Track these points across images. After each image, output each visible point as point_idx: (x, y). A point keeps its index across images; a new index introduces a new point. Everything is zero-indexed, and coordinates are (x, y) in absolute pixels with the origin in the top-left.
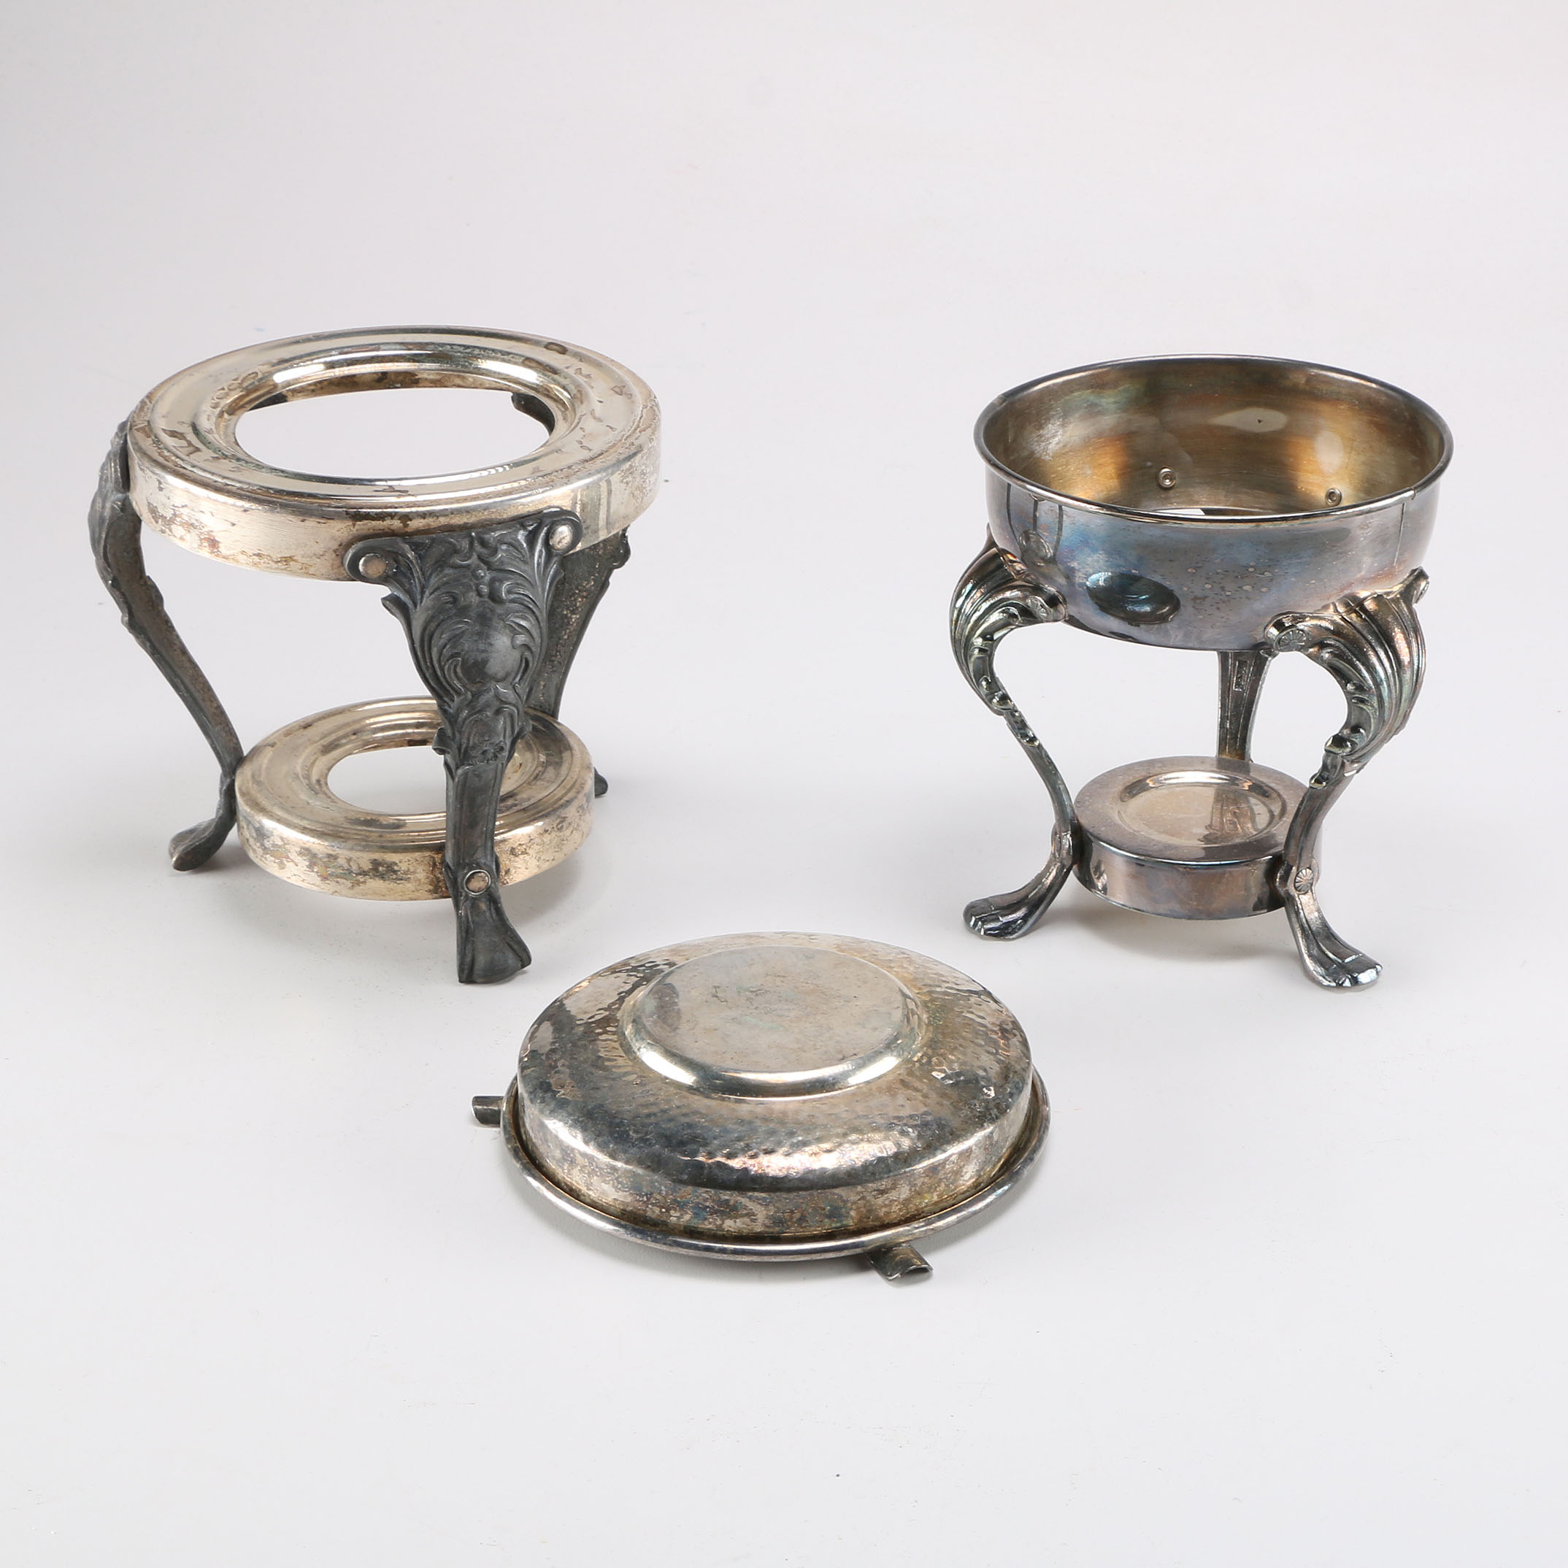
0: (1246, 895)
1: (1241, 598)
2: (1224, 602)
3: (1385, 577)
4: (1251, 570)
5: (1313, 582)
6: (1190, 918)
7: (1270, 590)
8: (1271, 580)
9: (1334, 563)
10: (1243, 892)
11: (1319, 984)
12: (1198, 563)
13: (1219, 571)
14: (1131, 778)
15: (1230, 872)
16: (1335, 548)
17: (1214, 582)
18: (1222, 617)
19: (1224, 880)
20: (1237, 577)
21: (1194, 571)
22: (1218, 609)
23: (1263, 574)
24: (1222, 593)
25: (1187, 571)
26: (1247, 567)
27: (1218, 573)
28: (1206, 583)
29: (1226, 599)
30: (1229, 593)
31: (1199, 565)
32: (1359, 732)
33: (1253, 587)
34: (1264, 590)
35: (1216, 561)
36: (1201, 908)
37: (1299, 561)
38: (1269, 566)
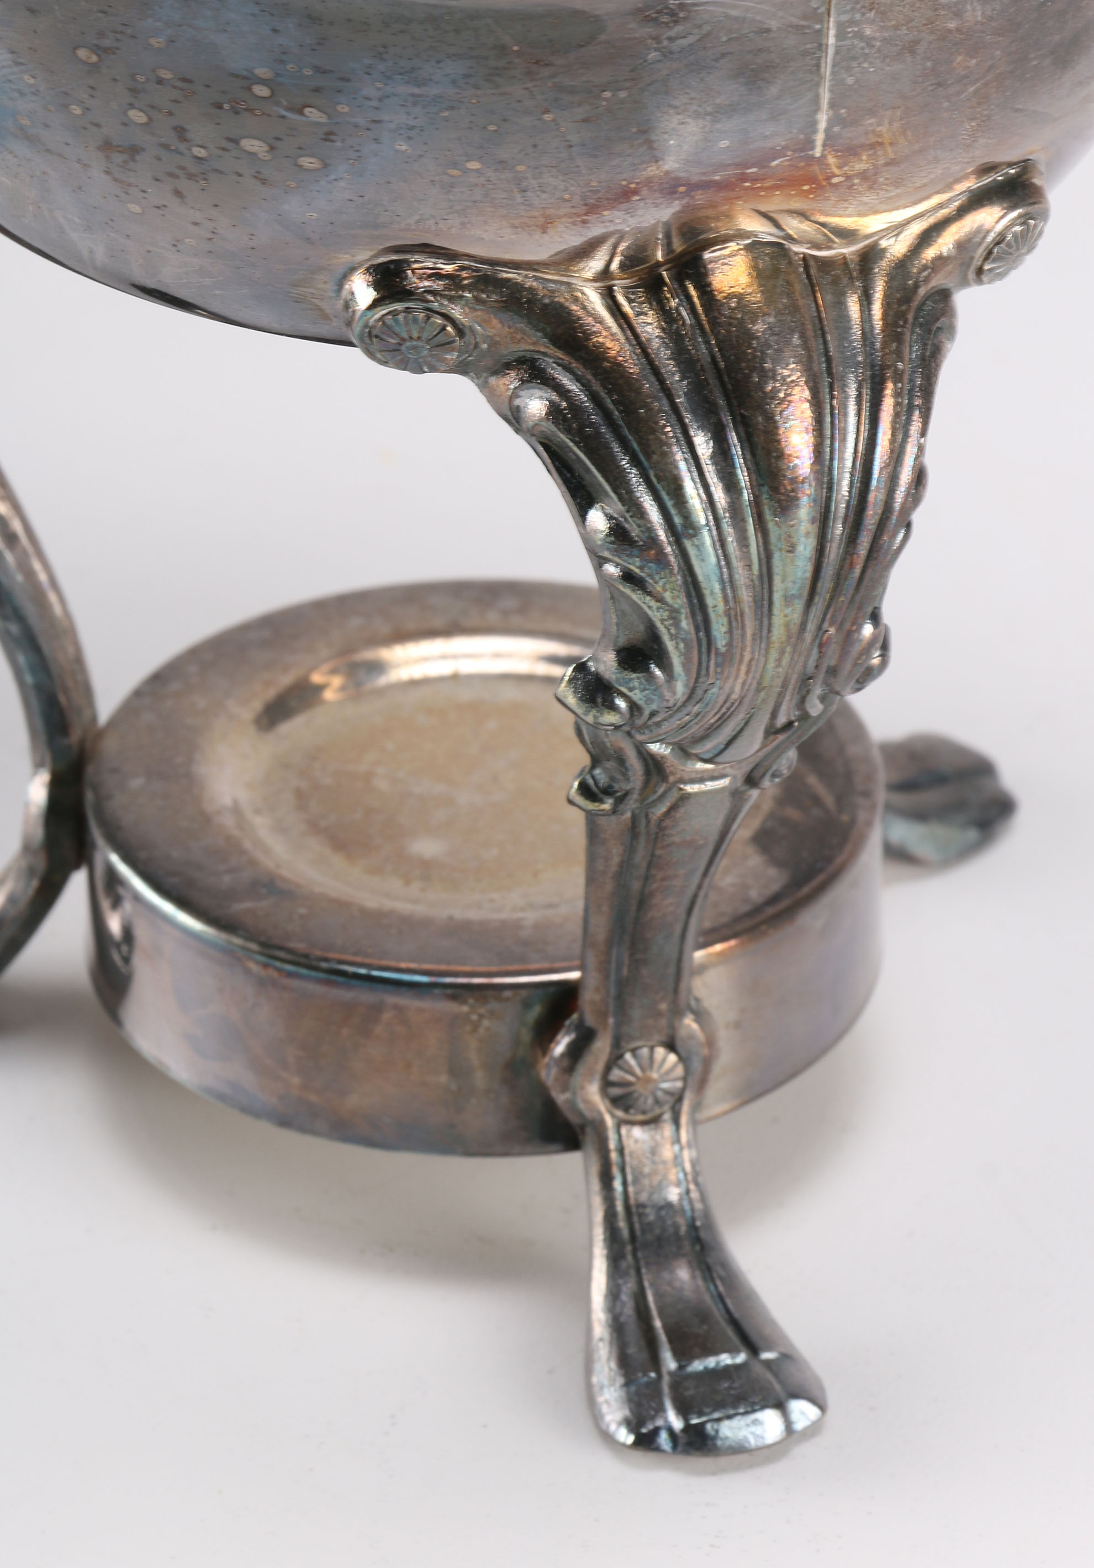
0: (454, 1087)
1: (239, 174)
2: (191, 176)
4: (261, 91)
6: (284, 1122)
7: (326, 166)
8: (328, 137)
9: (547, 117)
10: (443, 1079)
12: (101, 34)
13: (166, 75)
15: (396, 1007)
16: (545, 71)
17: (152, 106)
18: (196, 224)
19: (379, 1029)
20: (220, 107)
21: (94, 58)
23: (301, 112)
24: (182, 147)
25: (75, 48)
26: (249, 80)
27: (160, 82)
28: (132, 106)
29: (193, 168)
30: (201, 153)
31: (106, 43)
32: (647, 670)
33: (271, 148)
34: (306, 162)
35: (153, 41)
36: (313, 1098)
37: (416, 91)
38: (317, 90)
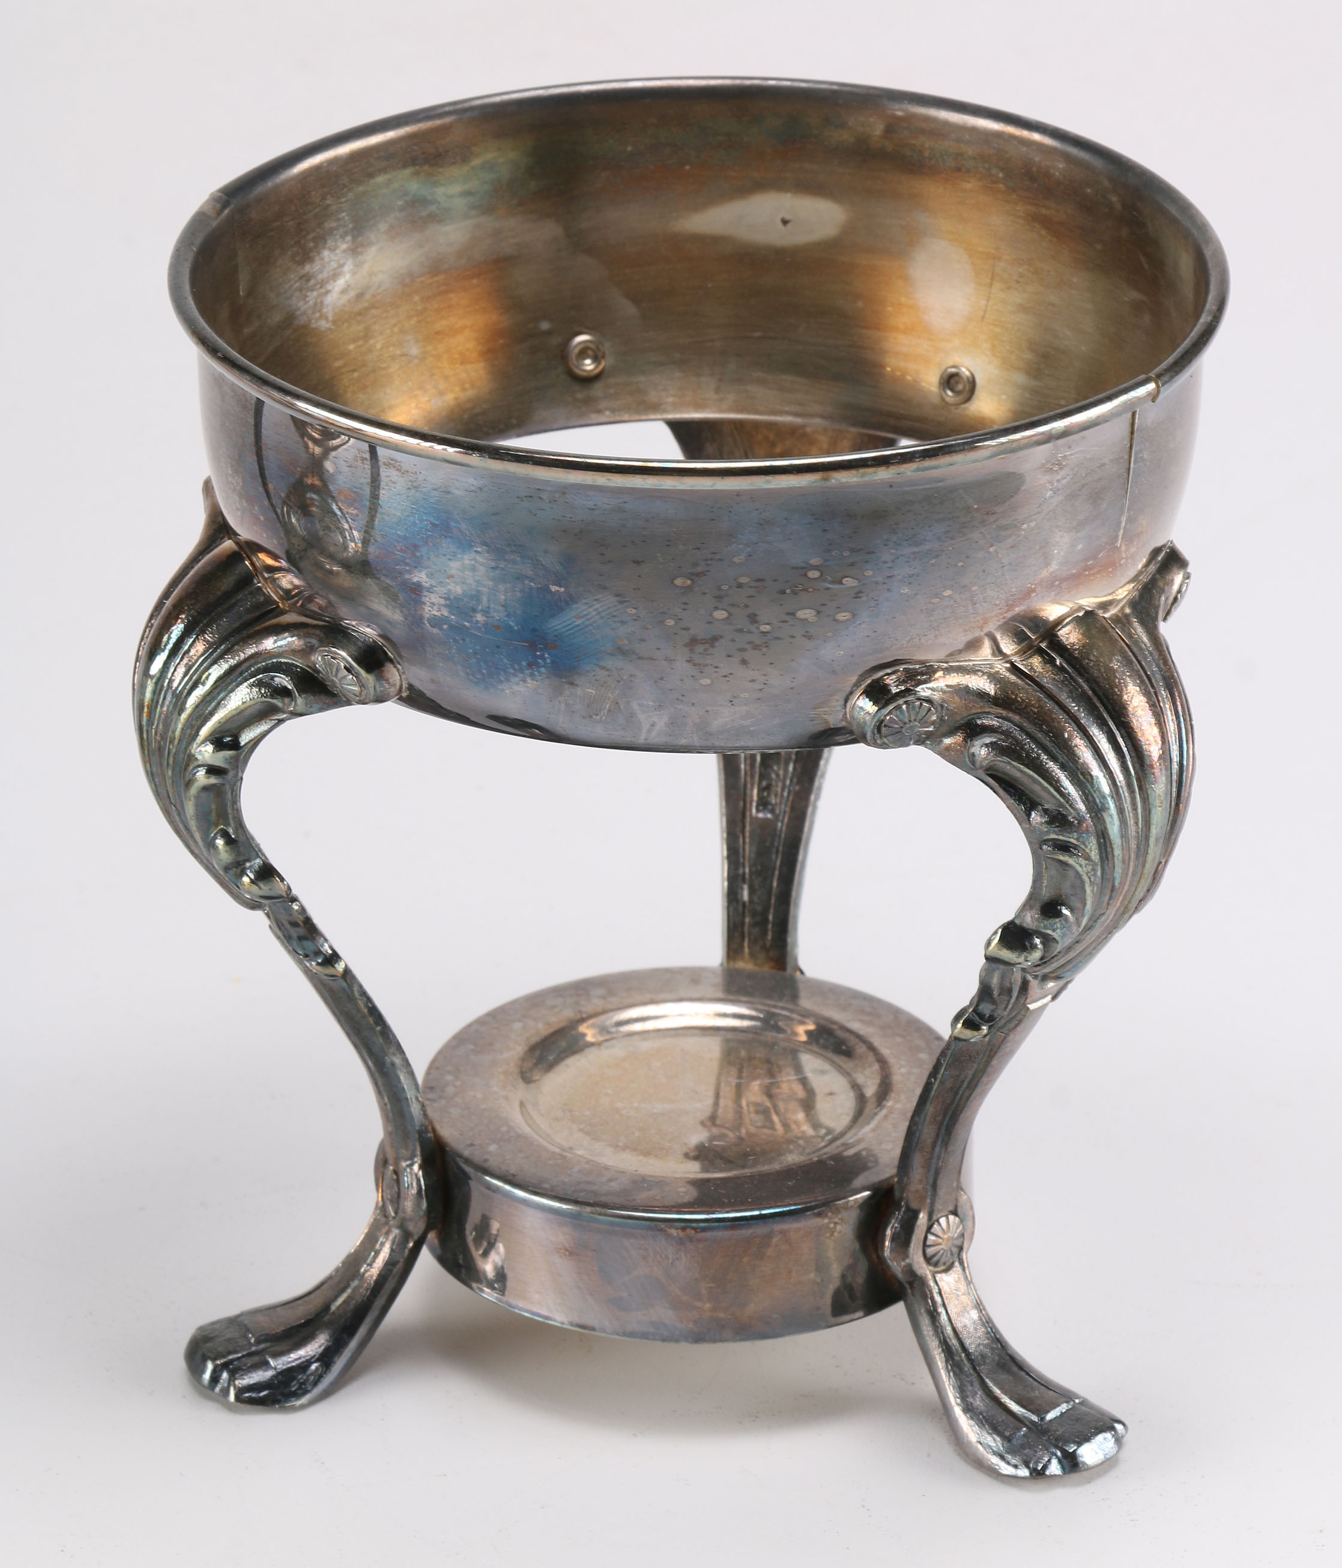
0: (819, 1280)
1: (793, 637)
2: (756, 647)
3: (1099, 572)
4: (813, 574)
5: (948, 593)
6: (698, 1338)
7: (854, 615)
8: (858, 595)
9: (992, 549)
10: (812, 1276)
11: (993, 1473)
12: (696, 564)
13: (744, 580)
14: (540, 1026)
15: (783, 1232)
16: (992, 518)
17: (732, 605)
18: (753, 681)
19: (770, 1252)
20: (783, 592)
21: (689, 582)
22: (744, 662)
23: (841, 583)
24: (753, 628)
25: (672, 582)
26: (803, 570)
27: (740, 586)
28: (716, 608)
29: (758, 640)
30: (767, 628)
31: (700, 569)
32: (1059, 914)
33: (818, 612)
34: (841, 616)
35: (736, 560)
36: (721, 1315)
37: (916, 549)
38: (852, 564)
